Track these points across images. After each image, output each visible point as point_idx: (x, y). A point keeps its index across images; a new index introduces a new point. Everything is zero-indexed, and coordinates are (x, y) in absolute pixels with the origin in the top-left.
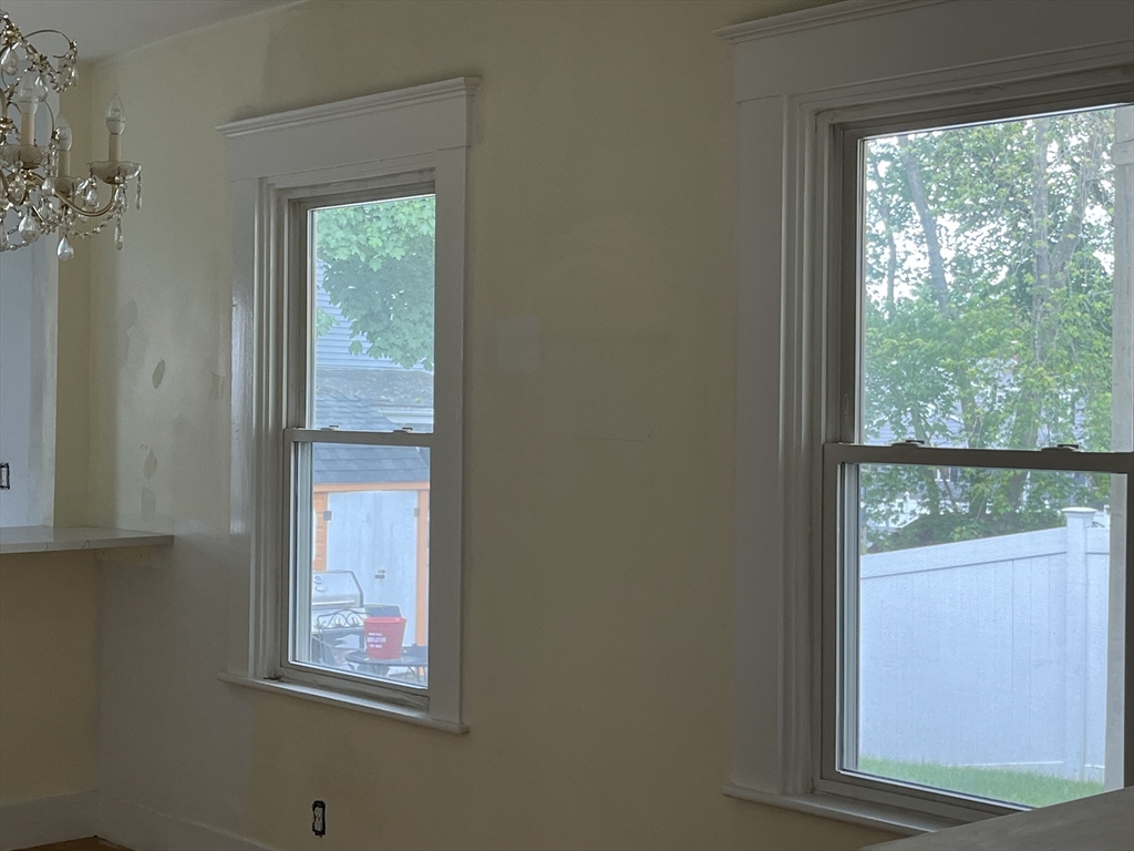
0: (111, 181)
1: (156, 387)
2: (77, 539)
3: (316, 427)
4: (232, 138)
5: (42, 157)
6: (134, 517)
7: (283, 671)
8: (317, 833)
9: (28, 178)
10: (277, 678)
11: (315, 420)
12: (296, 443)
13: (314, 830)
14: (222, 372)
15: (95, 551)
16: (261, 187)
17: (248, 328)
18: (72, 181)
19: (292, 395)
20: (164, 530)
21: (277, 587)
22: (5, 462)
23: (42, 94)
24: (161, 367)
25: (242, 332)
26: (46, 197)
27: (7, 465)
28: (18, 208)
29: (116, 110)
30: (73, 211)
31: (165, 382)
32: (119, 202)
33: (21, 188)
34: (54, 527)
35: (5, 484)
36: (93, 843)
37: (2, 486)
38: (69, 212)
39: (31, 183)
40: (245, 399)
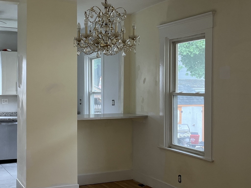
0: (133, 39)
1: (144, 84)
2: (127, 116)
3: (178, 92)
4: (159, 29)
6: (139, 112)
7: (171, 146)
8: (179, 182)
9: (116, 39)
10: (170, 147)
11: (178, 90)
12: (174, 96)
13: (179, 181)
14: (157, 80)
15: (132, 119)
16: (166, 39)
17: (163, 71)
18: (125, 40)
19: (173, 85)
20: (145, 114)
21: (170, 127)
22: (113, 100)
23: (119, 21)
24: (145, 79)
25: (162, 71)
26: (120, 43)
27: (114, 100)
28: (114, 46)
29: (134, 24)
30: (126, 46)
31: (146, 82)
32: (135, 44)
33: (115, 42)
34: (123, 113)
35: (113, 104)
36: (132, 181)
37: (113, 105)
38: (125, 47)
39: (117, 40)
40: (162, 86)
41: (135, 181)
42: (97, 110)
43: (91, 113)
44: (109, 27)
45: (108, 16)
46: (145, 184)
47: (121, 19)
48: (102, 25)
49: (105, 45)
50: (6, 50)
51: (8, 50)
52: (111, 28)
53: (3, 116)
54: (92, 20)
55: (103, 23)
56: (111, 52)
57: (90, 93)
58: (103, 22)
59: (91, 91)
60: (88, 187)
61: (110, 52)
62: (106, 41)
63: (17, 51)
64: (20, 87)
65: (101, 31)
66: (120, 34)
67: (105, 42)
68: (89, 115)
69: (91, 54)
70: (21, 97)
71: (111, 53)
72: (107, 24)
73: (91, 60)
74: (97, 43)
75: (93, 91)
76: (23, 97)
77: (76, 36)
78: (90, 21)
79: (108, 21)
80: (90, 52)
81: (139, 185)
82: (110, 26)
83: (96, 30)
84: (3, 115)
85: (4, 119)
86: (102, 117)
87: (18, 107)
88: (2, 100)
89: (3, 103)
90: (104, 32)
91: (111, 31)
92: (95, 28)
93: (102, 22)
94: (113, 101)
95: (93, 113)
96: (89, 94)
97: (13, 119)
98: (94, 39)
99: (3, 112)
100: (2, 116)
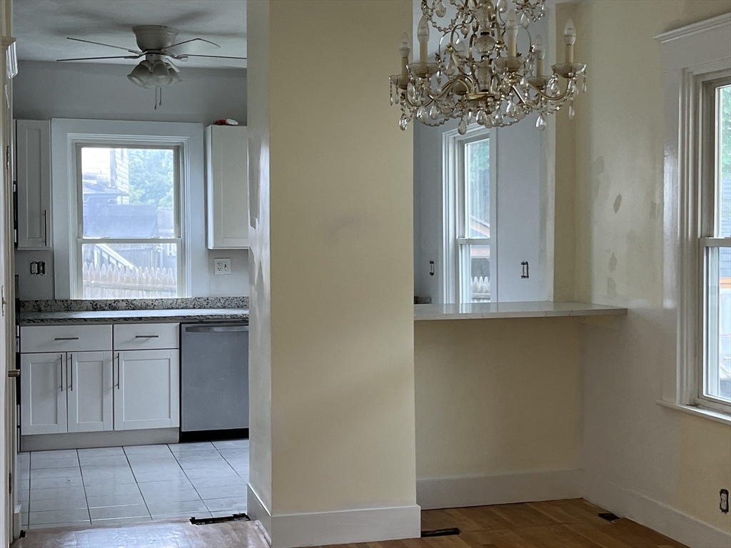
0: (566, 76)
1: (616, 212)
2: (566, 309)
3: (720, 237)
4: (664, 44)
5: (520, 64)
6: (601, 299)
7: (699, 401)
8: (723, 511)
9: (512, 78)
10: (696, 405)
11: (721, 231)
12: (707, 248)
13: (721, 508)
14: (658, 201)
15: (579, 317)
16: (683, 74)
17: (674, 173)
18: (545, 78)
19: (705, 215)
20: (620, 304)
21: (695, 345)
22: (525, 261)
23: (525, 24)
24: (619, 198)
25: (671, 173)
26: (523, 89)
27: (527, 263)
28: (507, 98)
29: (569, 29)
30: (545, 99)
31: (621, 208)
32: (571, 89)
33: (507, 85)
34: (554, 302)
35: (526, 275)
36: (580, 502)
37: (525, 277)
38: (543, 99)
39: (515, 81)
40: (673, 218)
41: (588, 503)
42: (486, 292)
43: (463, 301)
44: (493, 41)
45: (489, 7)
46: (619, 512)
47: (532, 15)
48: (472, 36)
49: (480, 96)
50: (223, 123)
51: (229, 121)
52: (498, 44)
53: (219, 308)
54: (444, 22)
55: (475, 30)
56: (500, 116)
57: (460, 242)
58: (477, 27)
59: (461, 235)
60: (449, 515)
61: (497, 117)
62: (485, 83)
63: (246, 125)
64: (253, 225)
65: (471, 56)
66: (525, 62)
67: (481, 86)
68: (456, 305)
69: (441, 123)
70: (258, 254)
71: (497, 120)
72: (489, 33)
73: (462, 145)
74: (461, 91)
75: (466, 237)
76: (262, 254)
77: (398, 71)
78: (439, 27)
79: (489, 24)
80: (435, 119)
81: (602, 515)
82: (496, 38)
83: (452, 52)
84: (218, 304)
85: (219, 317)
86: (493, 312)
87: (251, 281)
88: (216, 263)
89: (217, 272)
90: (477, 58)
91: (499, 54)
92: (449, 47)
93: (473, 29)
94: (523, 264)
95: (466, 300)
96: (457, 246)
97: (244, 317)
98: (449, 78)
99: (219, 296)
100: (214, 308)
